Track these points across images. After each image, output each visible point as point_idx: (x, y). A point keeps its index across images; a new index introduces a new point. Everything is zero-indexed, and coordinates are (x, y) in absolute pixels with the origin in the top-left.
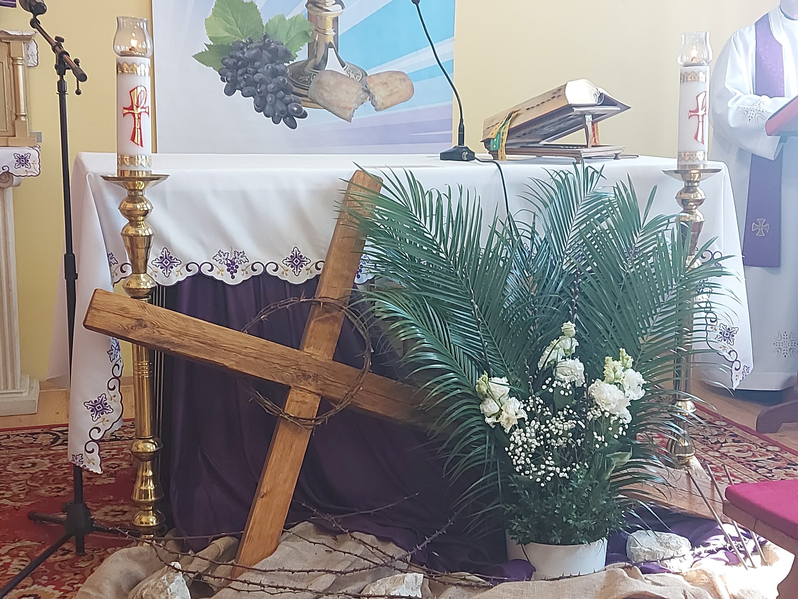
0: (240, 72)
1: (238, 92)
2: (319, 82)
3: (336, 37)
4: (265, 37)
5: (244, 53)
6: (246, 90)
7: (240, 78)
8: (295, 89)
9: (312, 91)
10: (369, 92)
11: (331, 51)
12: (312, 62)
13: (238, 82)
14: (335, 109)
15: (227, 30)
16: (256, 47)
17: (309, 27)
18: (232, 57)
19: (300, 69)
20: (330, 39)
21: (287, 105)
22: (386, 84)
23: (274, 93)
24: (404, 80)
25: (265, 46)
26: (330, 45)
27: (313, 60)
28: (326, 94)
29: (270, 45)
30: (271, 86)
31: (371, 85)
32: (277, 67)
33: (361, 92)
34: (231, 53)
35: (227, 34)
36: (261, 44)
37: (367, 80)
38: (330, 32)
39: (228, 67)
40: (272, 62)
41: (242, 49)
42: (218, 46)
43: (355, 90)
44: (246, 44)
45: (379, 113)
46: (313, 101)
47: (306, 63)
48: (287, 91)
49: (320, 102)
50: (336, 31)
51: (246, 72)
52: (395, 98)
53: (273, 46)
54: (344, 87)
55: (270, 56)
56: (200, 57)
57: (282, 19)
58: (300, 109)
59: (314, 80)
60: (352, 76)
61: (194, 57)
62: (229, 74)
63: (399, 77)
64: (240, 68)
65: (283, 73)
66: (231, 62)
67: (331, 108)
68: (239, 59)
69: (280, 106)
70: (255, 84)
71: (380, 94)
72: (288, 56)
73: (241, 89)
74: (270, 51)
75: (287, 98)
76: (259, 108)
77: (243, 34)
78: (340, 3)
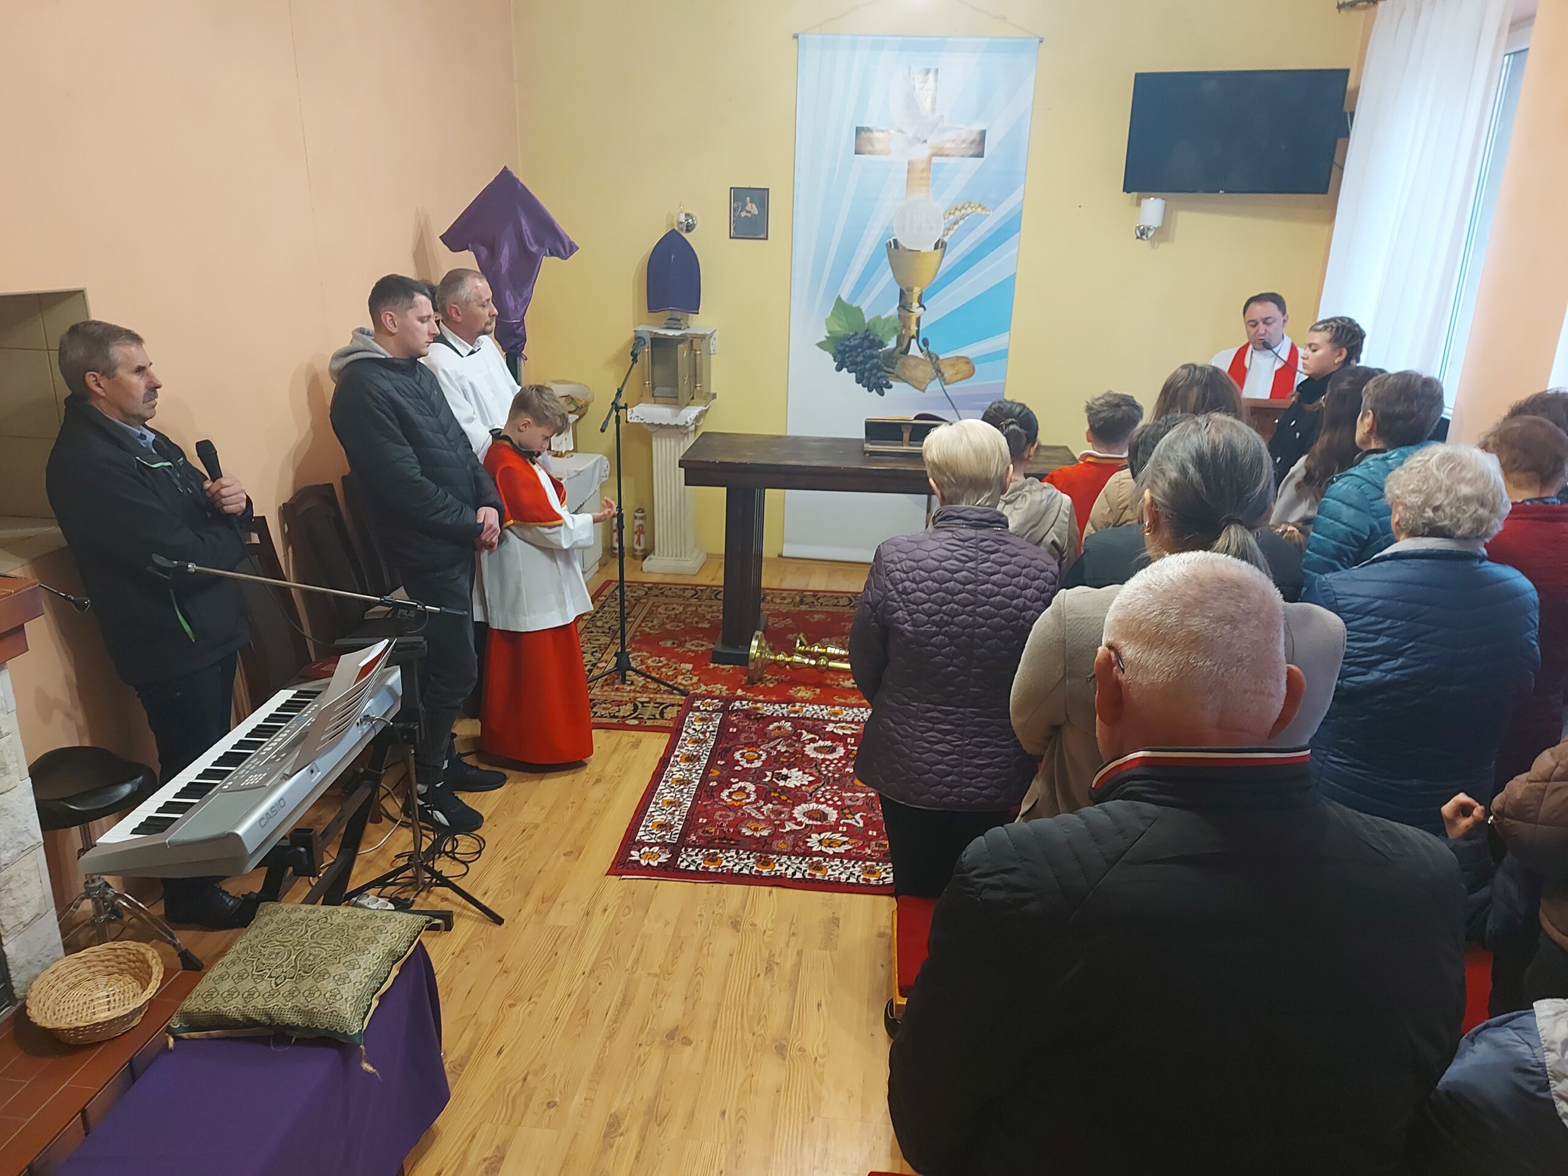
1: (845, 370)
2: (903, 364)
3: (918, 332)
4: (867, 330)
5: (850, 342)
6: (851, 368)
7: (846, 360)
8: (885, 368)
9: (898, 369)
10: (940, 371)
11: (914, 341)
12: (899, 349)
13: (845, 363)
14: (914, 383)
15: (840, 327)
16: (860, 338)
17: (898, 324)
18: (842, 345)
19: (890, 355)
20: (914, 333)
21: (878, 379)
22: (953, 365)
23: (870, 370)
24: (968, 363)
25: (866, 338)
26: (913, 337)
27: (900, 347)
28: (907, 372)
29: (869, 336)
30: (868, 366)
31: (942, 366)
32: (874, 352)
33: (934, 371)
34: (843, 342)
35: (839, 329)
36: (863, 336)
37: (940, 362)
38: (914, 328)
39: (839, 352)
40: (870, 348)
41: (849, 339)
42: (833, 337)
43: (930, 369)
44: (853, 336)
45: (947, 387)
46: (898, 377)
47: (895, 349)
48: (879, 369)
49: (903, 377)
50: (918, 326)
51: (851, 356)
52: (960, 376)
53: (871, 337)
54: (921, 367)
55: (869, 344)
56: (820, 345)
57: (879, 317)
58: (888, 382)
59: (899, 362)
60: (928, 359)
61: (817, 345)
62: (839, 356)
63: (963, 360)
64: (848, 352)
65: (878, 357)
66: (841, 348)
67: (910, 382)
68: (847, 346)
69: (873, 380)
70: (856, 364)
71: (948, 373)
72: (881, 344)
73: (847, 367)
74: (870, 341)
75: (879, 374)
76: (858, 381)
77: (851, 329)
78: (921, 306)
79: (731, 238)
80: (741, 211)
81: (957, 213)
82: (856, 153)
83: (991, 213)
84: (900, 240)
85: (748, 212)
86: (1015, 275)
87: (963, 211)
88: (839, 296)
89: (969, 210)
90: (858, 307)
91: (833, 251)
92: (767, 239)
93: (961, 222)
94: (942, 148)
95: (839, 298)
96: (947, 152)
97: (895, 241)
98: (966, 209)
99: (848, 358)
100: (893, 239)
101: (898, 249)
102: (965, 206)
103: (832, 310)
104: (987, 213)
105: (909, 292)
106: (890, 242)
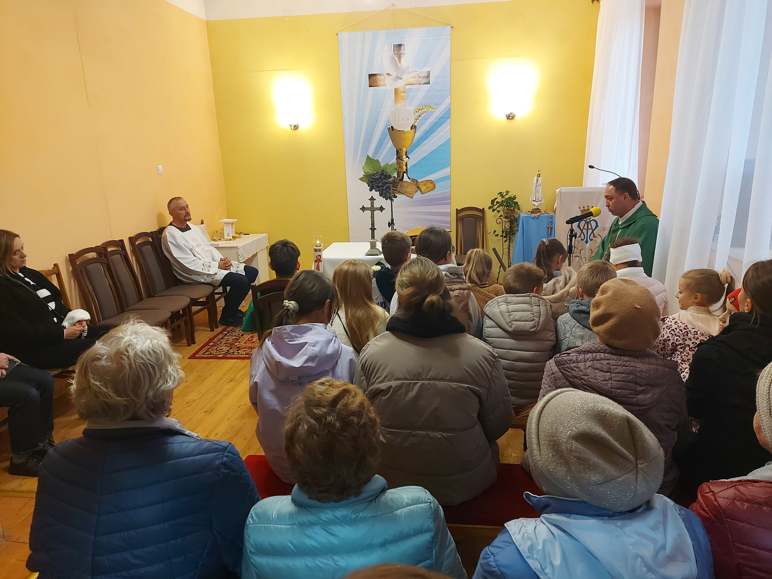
0: (374, 183)
2: (401, 185)
3: (407, 169)
4: (382, 171)
5: (375, 177)
6: (376, 189)
8: (393, 188)
9: (399, 188)
10: (419, 188)
11: (405, 174)
13: (374, 187)
15: (369, 169)
16: (379, 174)
17: (397, 166)
19: (394, 181)
20: (405, 170)
21: (390, 194)
22: (425, 184)
23: (386, 189)
24: (432, 183)
26: (405, 172)
27: (399, 178)
28: (404, 189)
29: (384, 173)
30: (384, 187)
31: (420, 185)
32: (387, 181)
33: (416, 188)
34: (371, 177)
35: (369, 171)
36: (381, 173)
37: (419, 183)
38: (405, 168)
39: (370, 182)
40: (385, 179)
41: (375, 175)
42: (367, 175)
43: (414, 187)
44: (376, 174)
45: (423, 195)
46: (399, 192)
47: (397, 178)
48: (390, 189)
49: (402, 192)
50: (407, 167)
51: (376, 183)
52: (429, 190)
53: (385, 174)
54: (410, 186)
55: (384, 177)
56: (361, 179)
57: (388, 164)
58: (395, 195)
59: (399, 185)
60: (413, 182)
61: (359, 179)
62: (371, 184)
63: (429, 182)
64: (374, 182)
65: (389, 183)
66: (371, 180)
67: (406, 194)
68: (374, 179)
69: (387, 194)
70: (379, 187)
71: (423, 188)
72: (390, 177)
73: (374, 189)
74: (384, 176)
75: (390, 191)
76: (381, 195)
77: (375, 170)
78: (408, 157)
81: (420, 111)
82: (369, 87)
83: (436, 110)
84: (393, 126)
86: (450, 139)
87: (423, 110)
89: (426, 110)
90: (377, 160)
91: (363, 134)
93: (422, 116)
94: (410, 82)
95: (368, 156)
96: (412, 83)
98: (424, 109)
99: (375, 184)
100: (391, 126)
101: (394, 130)
102: (424, 108)
103: (365, 162)
104: (434, 110)
105: (400, 151)
106: (390, 128)
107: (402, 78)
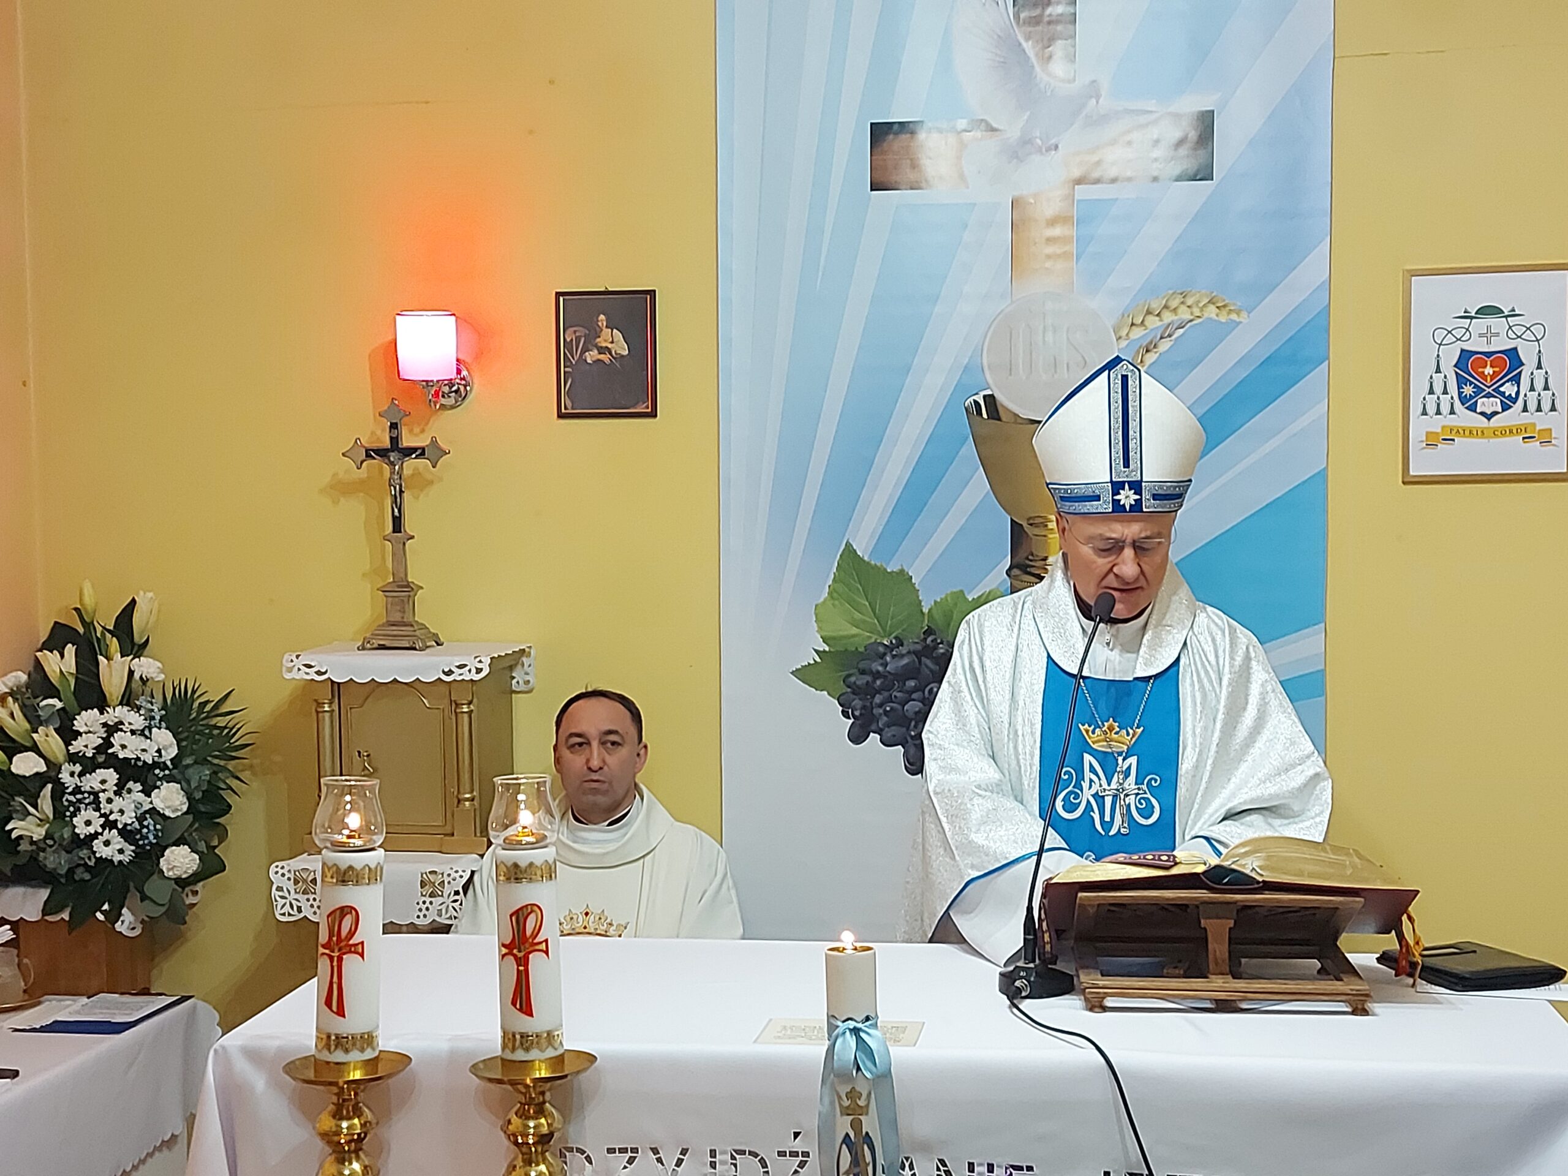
0: (878, 699)
1: (874, 737)
4: (929, 632)
5: (885, 665)
6: (889, 733)
7: (877, 711)
13: (875, 719)
15: (856, 623)
16: (909, 652)
18: (864, 669)
25: (926, 651)
29: (935, 648)
34: (863, 665)
35: (855, 631)
36: (919, 647)
39: (856, 690)
41: (882, 654)
42: (840, 651)
44: (889, 648)
51: (890, 700)
53: (941, 649)
55: (935, 667)
56: (803, 674)
57: (959, 596)
61: (793, 673)
62: (857, 700)
64: (877, 689)
66: (861, 681)
68: (877, 675)
70: (905, 721)
73: (879, 732)
74: (936, 660)
76: (912, 764)
77: (884, 630)
79: (561, 416)
80: (585, 350)
81: (1153, 322)
82: (872, 190)
83: (1244, 318)
84: (999, 396)
85: (602, 350)
86: (1323, 475)
87: (1168, 317)
88: (848, 545)
89: (1184, 314)
90: (902, 571)
91: (826, 432)
92: (653, 414)
93: (1165, 346)
94: (1098, 163)
95: (849, 550)
96: (1113, 172)
97: (990, 400)
98: (1175, 310)
99: (880, 706)
100: (985, 397)
101: (999, 419)
102: (1174, 304)
103: (830, 583)
104: (1234, 316)
105: (1037, 531)
106: (976, 402)
107: (1056, 147)
